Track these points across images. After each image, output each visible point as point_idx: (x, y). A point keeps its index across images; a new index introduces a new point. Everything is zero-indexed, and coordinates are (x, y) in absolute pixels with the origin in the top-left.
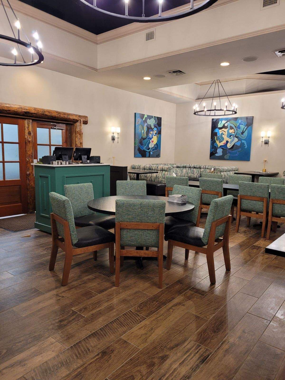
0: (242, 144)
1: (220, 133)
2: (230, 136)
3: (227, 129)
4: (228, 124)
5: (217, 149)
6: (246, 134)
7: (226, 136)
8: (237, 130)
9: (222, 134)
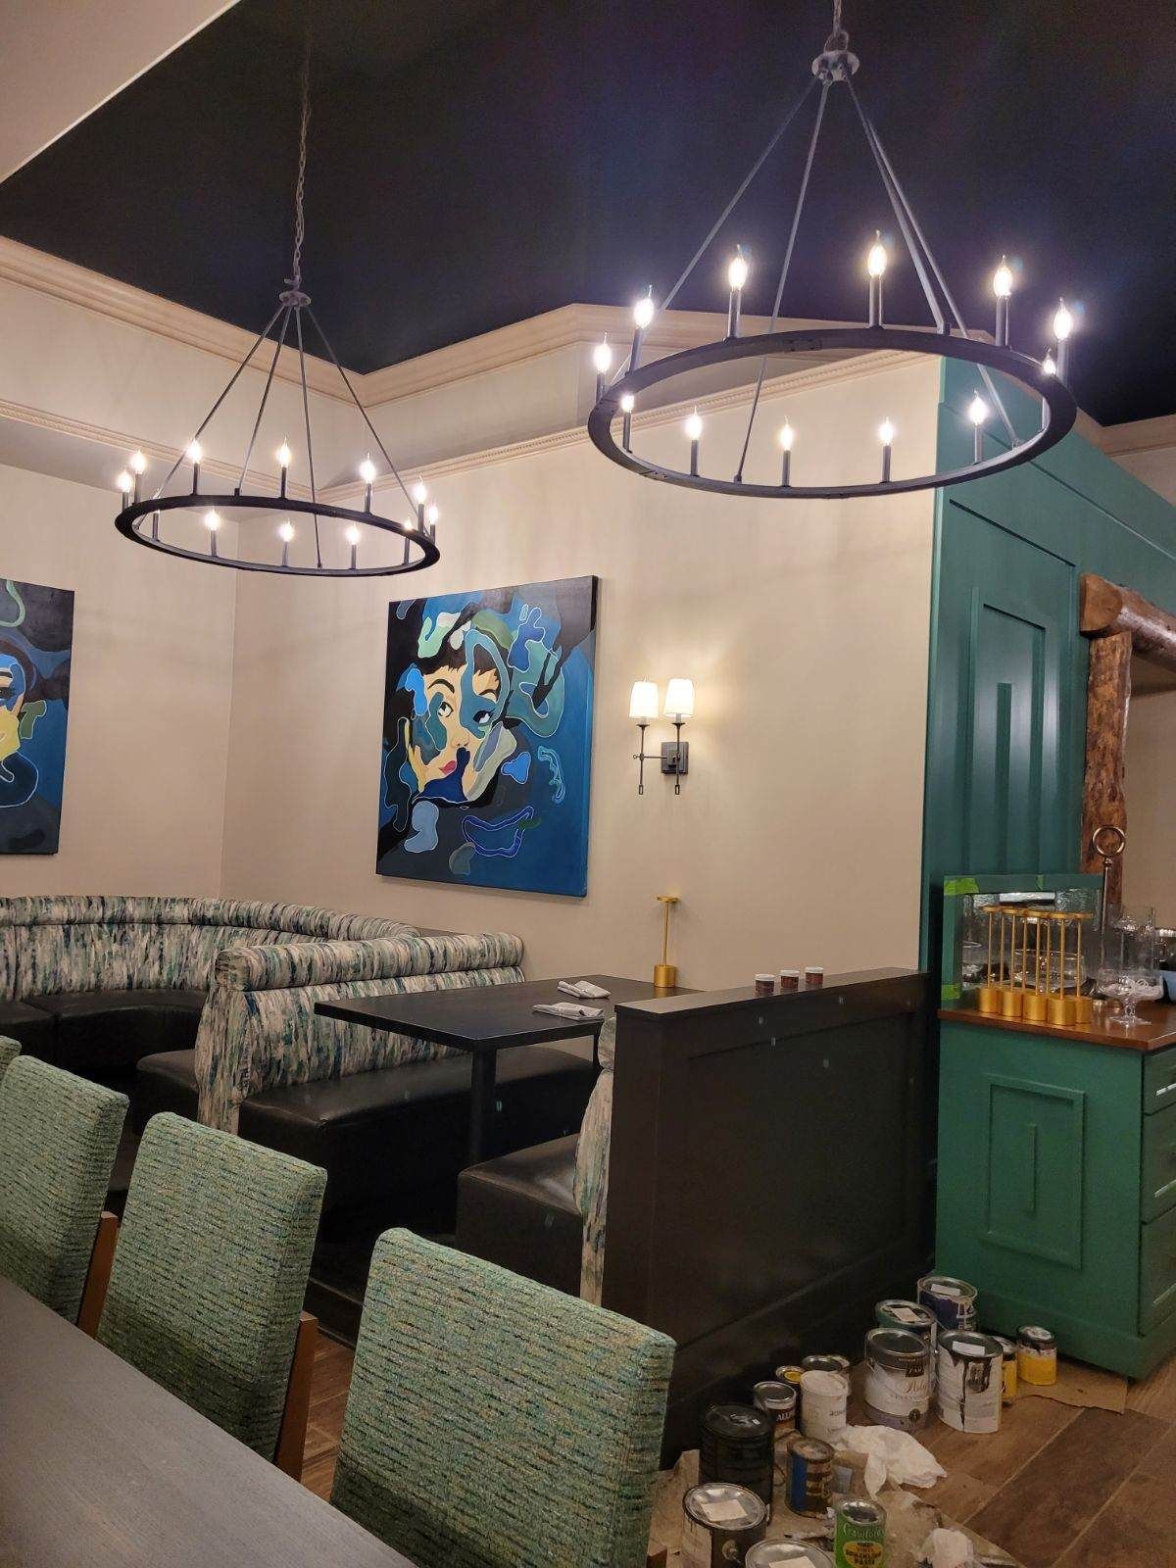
0: (539, 771)
1: (429, 694)
2: (475, 715)
3: (463, 668)
4: (465, 633)
5: (412, 807)
6: (555, 699)
7: (456, 714)
8: (511, 672)
9: (440, 703)
